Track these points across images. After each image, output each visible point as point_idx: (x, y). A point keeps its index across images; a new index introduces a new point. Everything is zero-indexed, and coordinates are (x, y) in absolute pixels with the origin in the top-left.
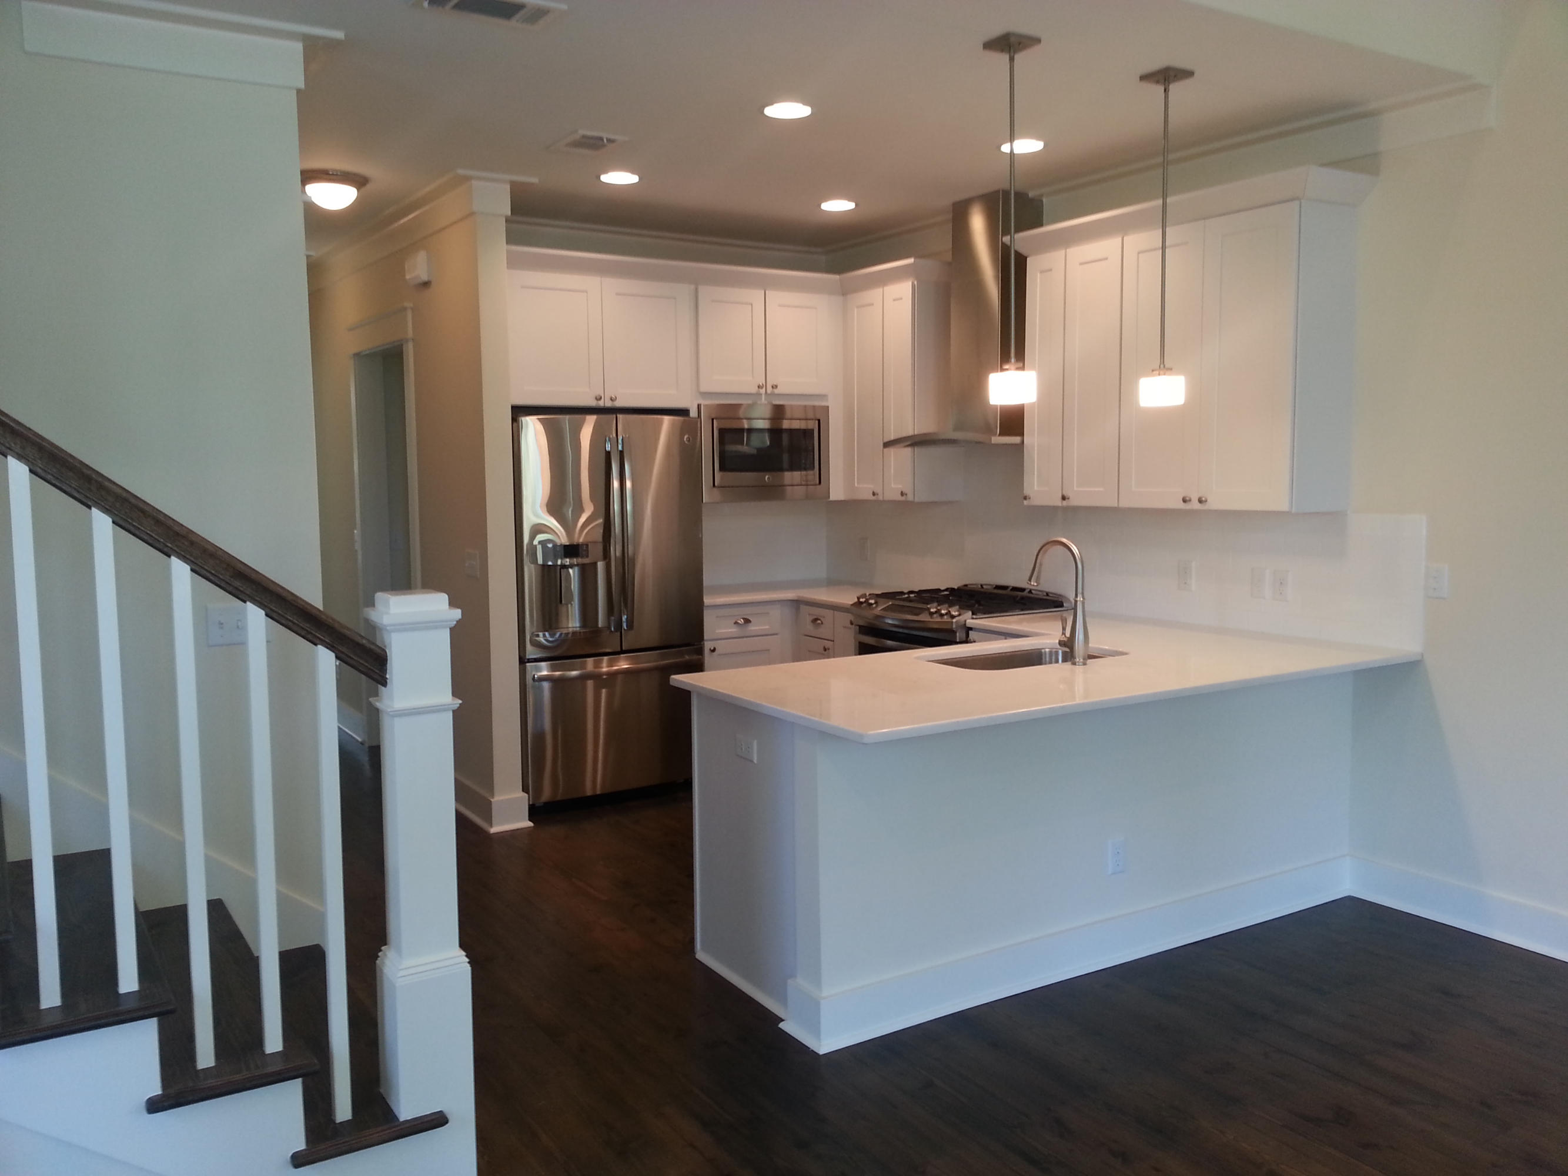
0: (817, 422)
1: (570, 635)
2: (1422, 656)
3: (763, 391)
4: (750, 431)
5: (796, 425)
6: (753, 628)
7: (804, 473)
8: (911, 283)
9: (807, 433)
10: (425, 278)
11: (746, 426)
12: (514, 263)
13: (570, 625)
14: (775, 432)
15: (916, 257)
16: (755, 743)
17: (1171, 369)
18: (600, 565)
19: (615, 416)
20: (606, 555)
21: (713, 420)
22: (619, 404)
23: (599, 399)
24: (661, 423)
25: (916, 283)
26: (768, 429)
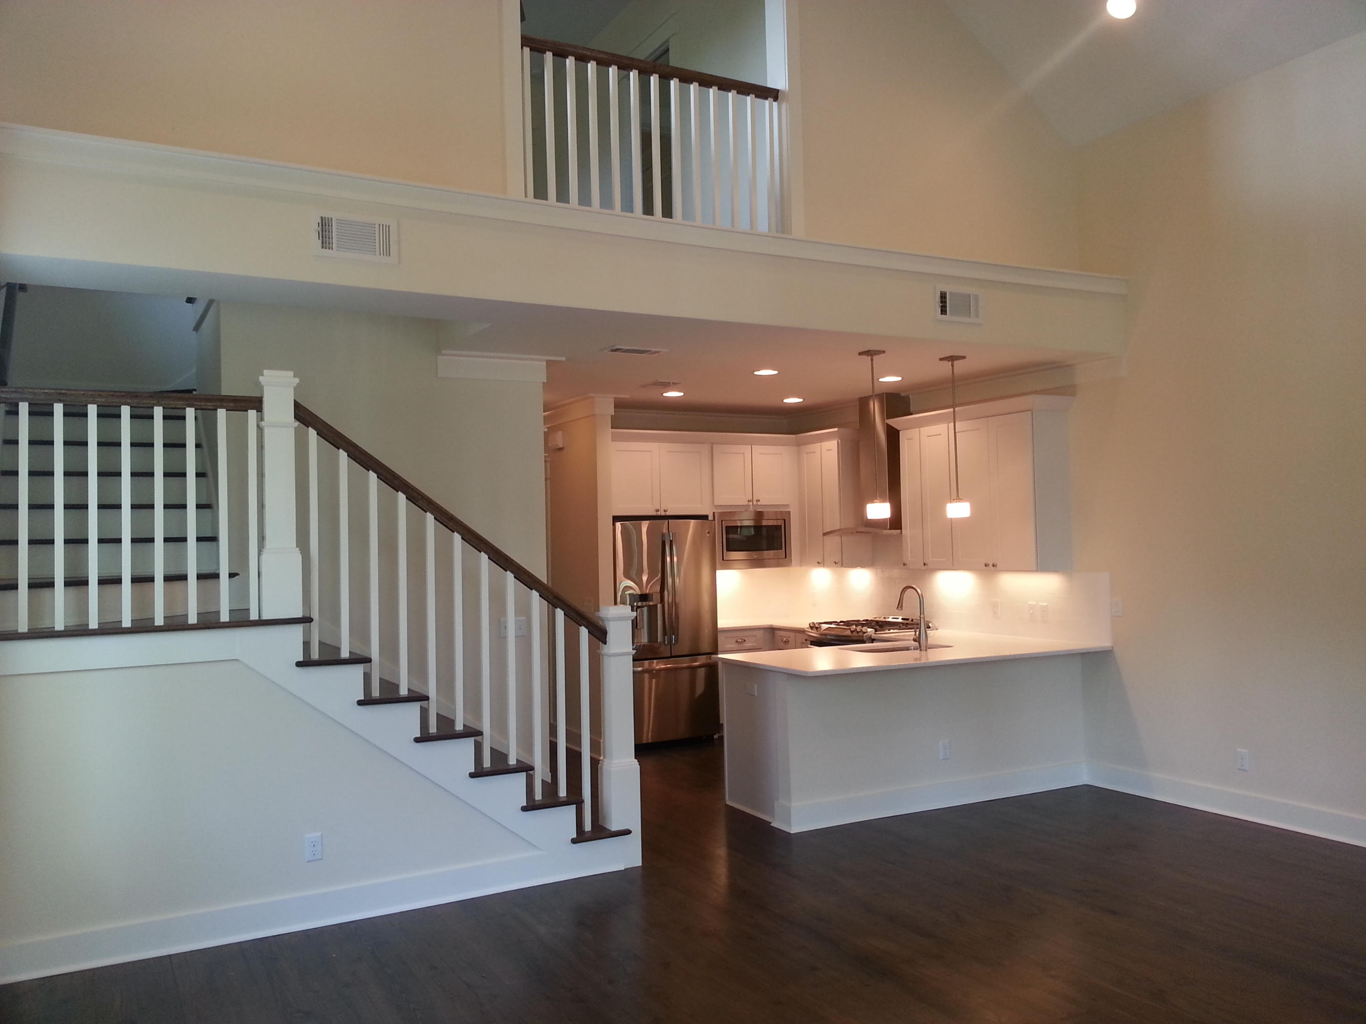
0: (783, 521)
1: (641, 647)
2: (1112, 647)
3: (751, 503)
4: (741, 527)
5: (770, 523)
6: (747, 645)
7: (776, 551)
8: (836, 441)
9: (778, 528)
10: (561, 446)
11: (739, 525)
12: (615, 439)
13: (642, 641)
14: (758, 528)
15: (838, 427)
16: (756, 686)
17: (962, 499)
18: (659, 606)
19: (667, 521)
20: (662, 600)
21: (722, 521)
22: (668, 514)
23: (657, 511)
24: (690, 523)
25: (839, 441)
26: (753, 526)
